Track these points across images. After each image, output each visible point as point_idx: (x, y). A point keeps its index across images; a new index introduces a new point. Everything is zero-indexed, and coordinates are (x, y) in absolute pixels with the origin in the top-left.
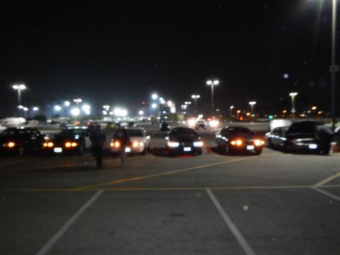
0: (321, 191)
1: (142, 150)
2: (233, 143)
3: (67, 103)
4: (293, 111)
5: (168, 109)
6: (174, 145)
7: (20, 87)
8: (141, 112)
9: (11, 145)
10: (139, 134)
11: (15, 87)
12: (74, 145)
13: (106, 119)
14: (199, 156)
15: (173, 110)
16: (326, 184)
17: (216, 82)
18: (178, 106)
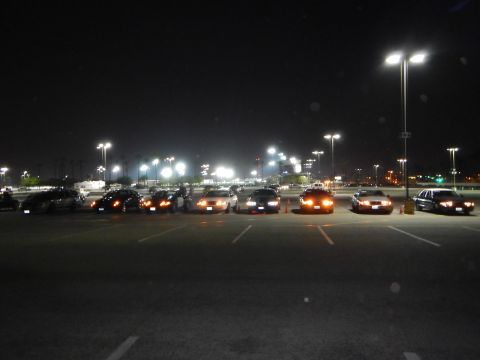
1: (225, 208)
2: (305, 203)
3: (156, 162)
4: (454, 172)
5: (290, 168)
6: (251, 204)
7: (105, 146)
8: (254, 173)
12: (168, 203)
13: (206, 182)
15: (298, 169)
17: (337, 137)
18: (303, 163)
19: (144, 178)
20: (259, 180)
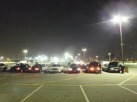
0: (121, 86)
2: (91, 69)
3: (40, 57)
4: (110, 59)
5: (71, 59)
6: (71, 69)
8: (62, 59)
9: (18, 69)
10: (60, 66)
11: (24, 51)
12: (38, 69)
13: (52, 62)
14: (79, 74)
15: (72, 59)
16: (123, 84)
18: (74, 58)
19: (37, 60)
20: (64, 61)
